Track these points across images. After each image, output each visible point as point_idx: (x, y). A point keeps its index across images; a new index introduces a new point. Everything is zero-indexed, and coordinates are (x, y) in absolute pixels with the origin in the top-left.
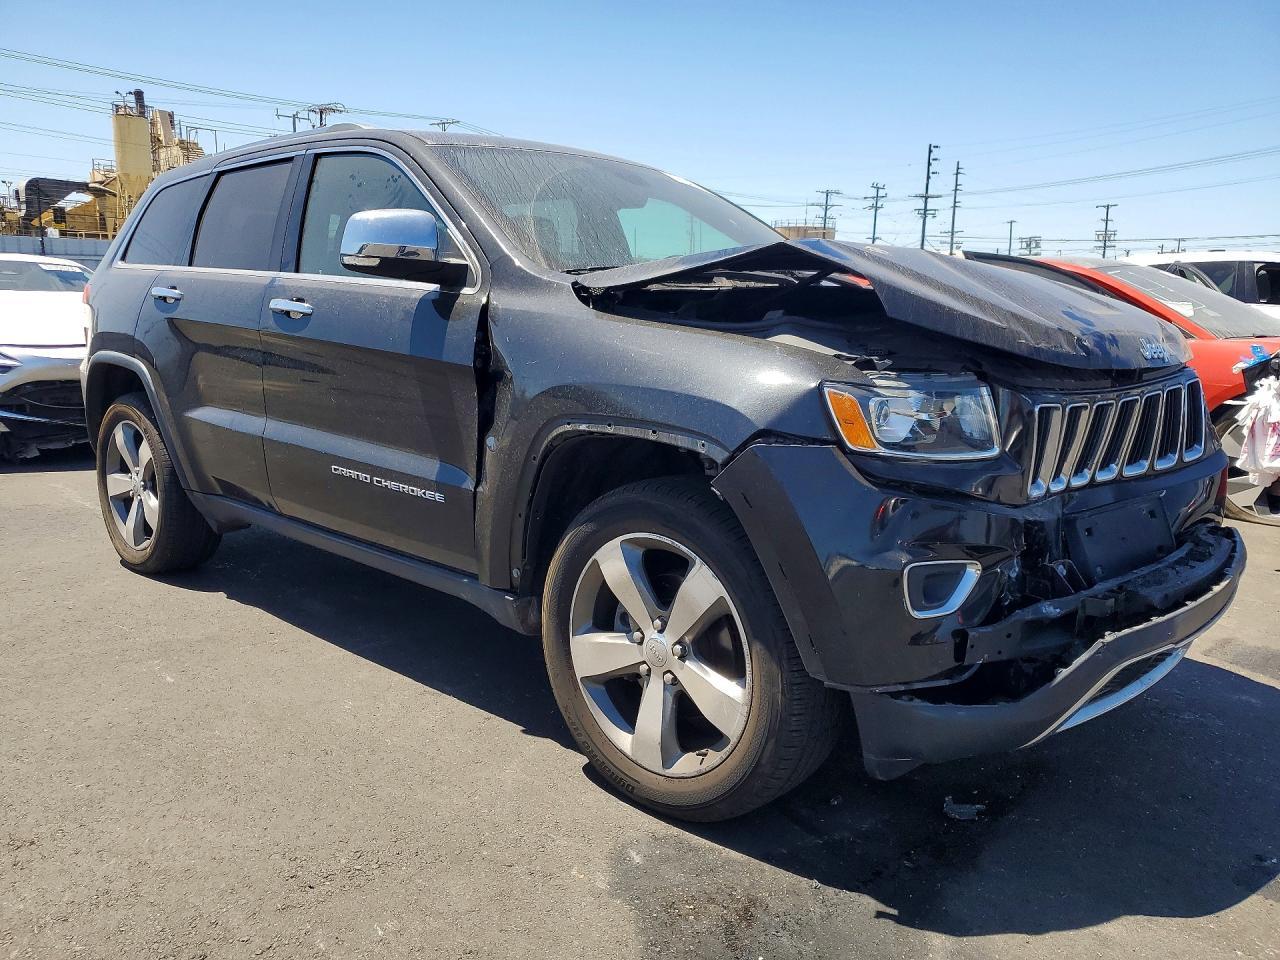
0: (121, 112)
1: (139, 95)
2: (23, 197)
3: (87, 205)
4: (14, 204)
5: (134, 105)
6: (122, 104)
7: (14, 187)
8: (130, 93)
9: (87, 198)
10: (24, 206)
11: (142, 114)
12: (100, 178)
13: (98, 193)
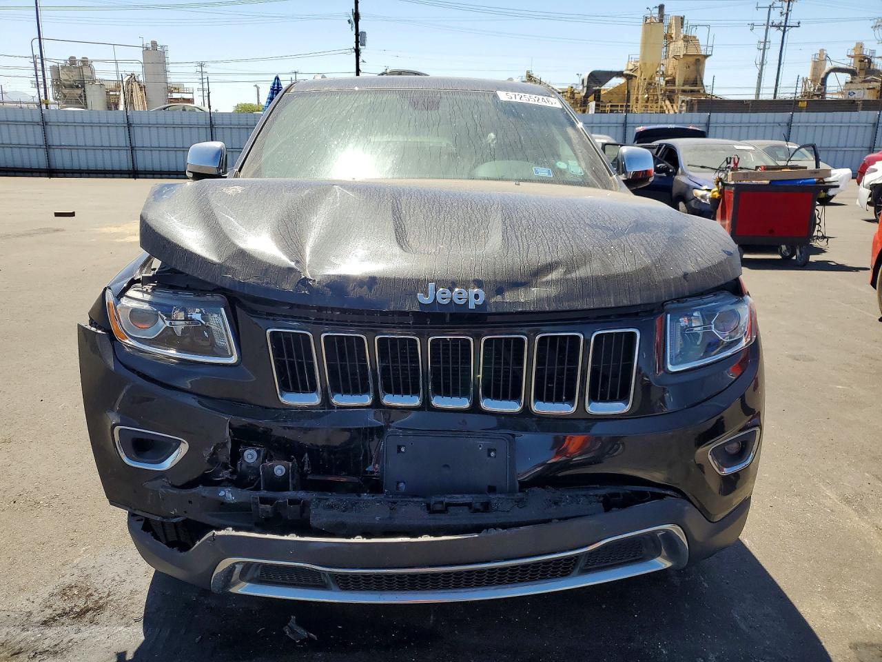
0: (648, 21)
1: (661, 7)
2: (586, 84)
3: (621, 85)
4: (581, 88)
5: (657, 15)
6: (649, 16)
7: (582, 77)
8: (656, 7)
9: (622, 81)
10: (585, 89)
11: (661, 21)
12: (631, 67)
13: (629, 77)
